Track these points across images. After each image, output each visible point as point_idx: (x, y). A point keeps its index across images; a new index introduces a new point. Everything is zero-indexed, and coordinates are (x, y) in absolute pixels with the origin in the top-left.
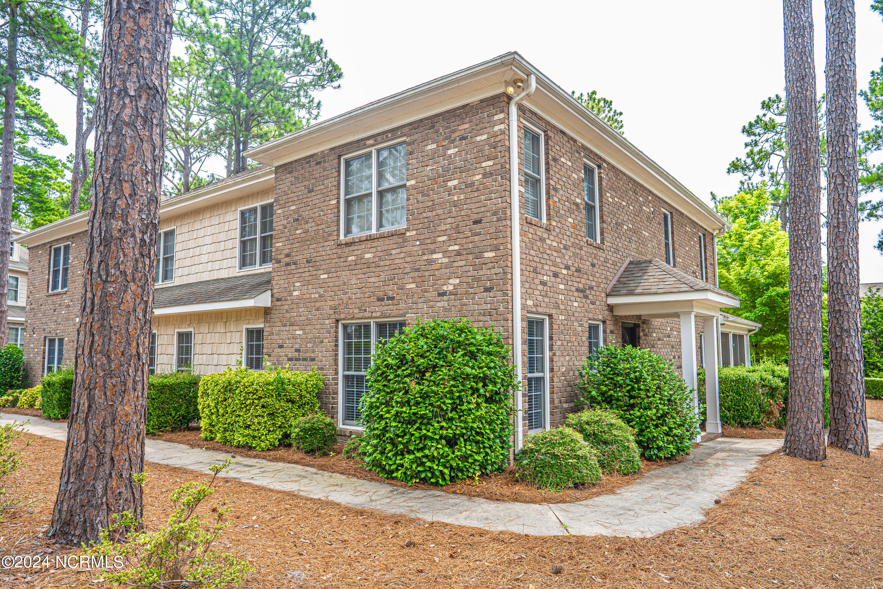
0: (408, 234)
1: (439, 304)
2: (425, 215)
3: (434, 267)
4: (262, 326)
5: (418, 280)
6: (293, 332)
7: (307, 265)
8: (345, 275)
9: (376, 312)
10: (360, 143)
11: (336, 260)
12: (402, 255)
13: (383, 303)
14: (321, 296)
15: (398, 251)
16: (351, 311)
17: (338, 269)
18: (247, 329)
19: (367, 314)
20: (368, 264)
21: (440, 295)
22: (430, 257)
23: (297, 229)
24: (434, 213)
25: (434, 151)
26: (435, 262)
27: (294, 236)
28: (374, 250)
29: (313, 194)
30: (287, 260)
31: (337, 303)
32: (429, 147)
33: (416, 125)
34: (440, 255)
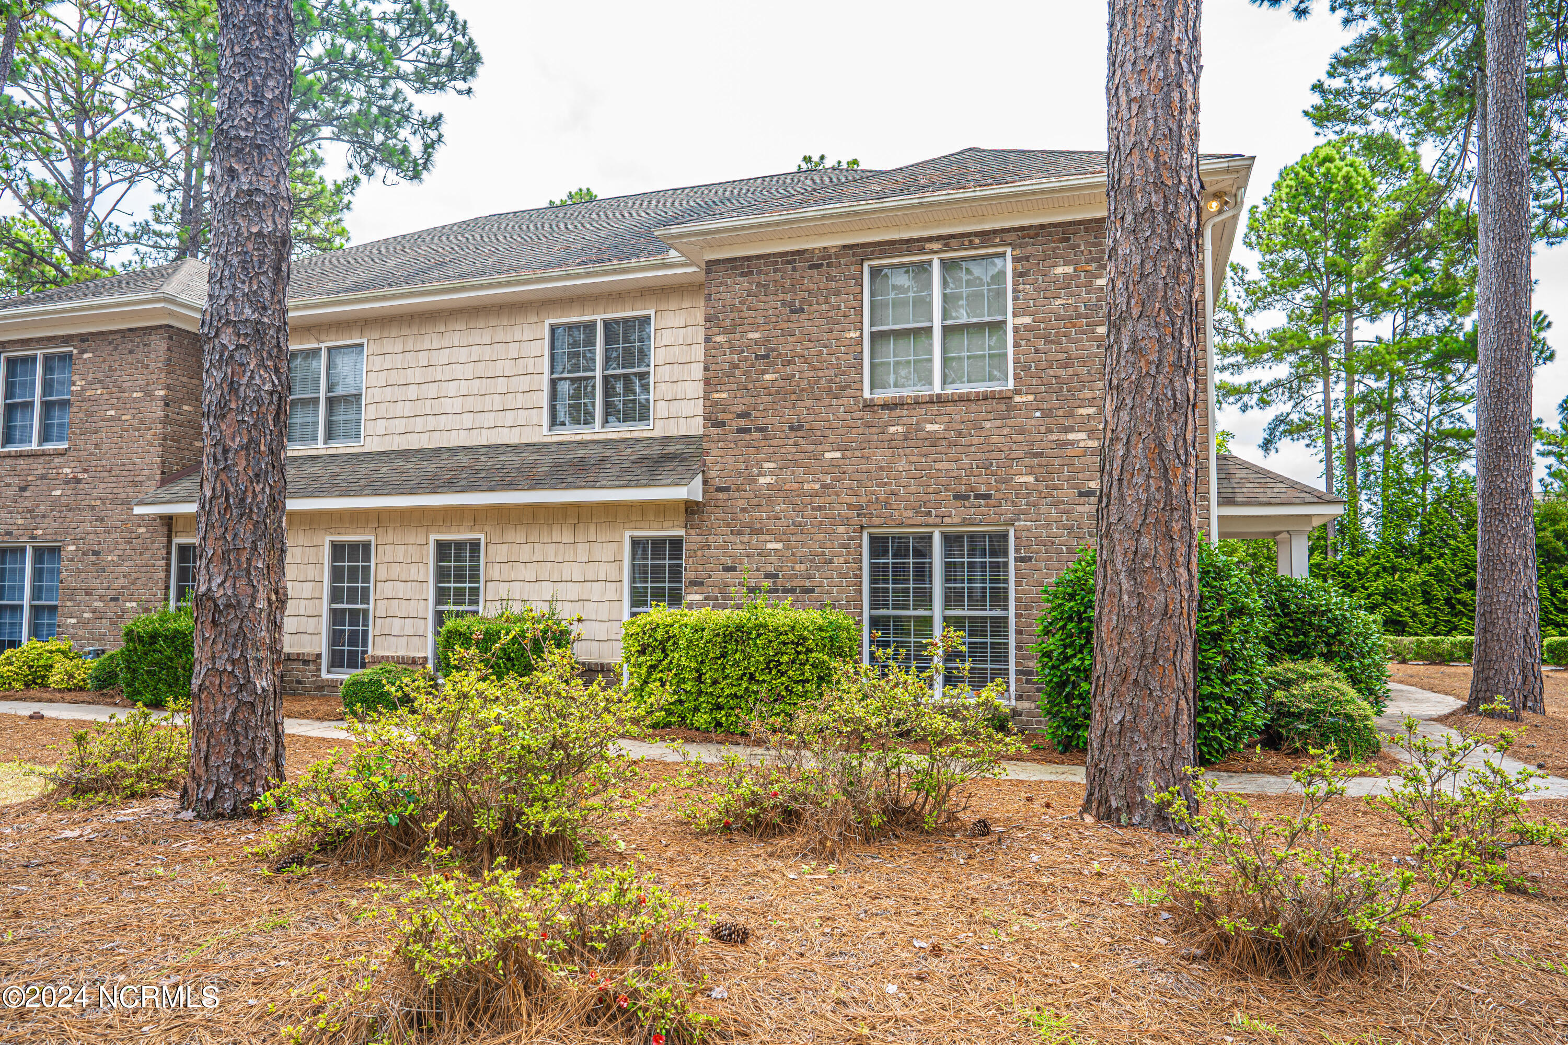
0: (1017, 399)
1: (1079, 508)
2: (1051, 372)
3: (1070, 452)
4: (681, 533)
5: (1036, 469)
6: (760, 545)
7: (793, 434)
8: (881, 455)
9: (951, 515)
10: (908, 246)
11: (861, 430)
12: (1005, 431)
13: (967, 503)
14: (824, 486)
15: (998, 423)
16: (897, 514)
17: (864, 445)
18: (631, 537)
19: (931, 520)
20: (934, 441)
21: (1081, 494)
22: (1063, 437)
23: (765, 372)
24: (1070, 371)
25: (1067, 278)
26: (1072, 444)
27: (757, 384)
28: (946, 418)
29: (803, 316)
30: (742, 423)
31: (864, 499)
32: (1060, 270)
33: (1032, 232)
34: (1083, 436)
